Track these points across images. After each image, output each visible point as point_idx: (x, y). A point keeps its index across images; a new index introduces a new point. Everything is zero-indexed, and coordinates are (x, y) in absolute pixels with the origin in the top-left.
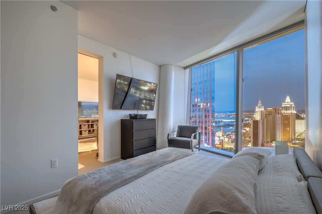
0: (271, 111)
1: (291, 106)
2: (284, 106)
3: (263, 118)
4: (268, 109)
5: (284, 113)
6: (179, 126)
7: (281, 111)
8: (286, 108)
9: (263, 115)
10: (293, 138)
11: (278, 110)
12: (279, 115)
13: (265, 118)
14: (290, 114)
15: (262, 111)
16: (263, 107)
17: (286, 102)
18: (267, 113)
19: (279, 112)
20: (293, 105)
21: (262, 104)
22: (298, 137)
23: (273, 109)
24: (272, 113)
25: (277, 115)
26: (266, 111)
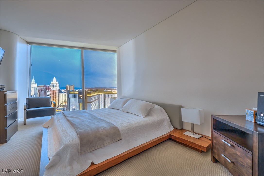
0: (43, 87)
1: (57, 84)
2: (52, 84)
3: (36, 93)
4: (39, 86)
5: (52, 89)
6: (27, 99)
7: (50, 88)
8: (54, 86)
9: (36, 90)
10: (58, 106)
11: (48, 87)
12: (48, 90)
13: (38, 93)
14: (56, 90)
15: (35, 88)
16: (36, 84)
17: (53, 81)
18: (40, 89)
19: (48, 89)
20: (58, 84)
21: (35, 81)
22: (61, 105)
23: (45, 86)
24: (44, 89)
25: (47, 91)
26: (39, 87)
